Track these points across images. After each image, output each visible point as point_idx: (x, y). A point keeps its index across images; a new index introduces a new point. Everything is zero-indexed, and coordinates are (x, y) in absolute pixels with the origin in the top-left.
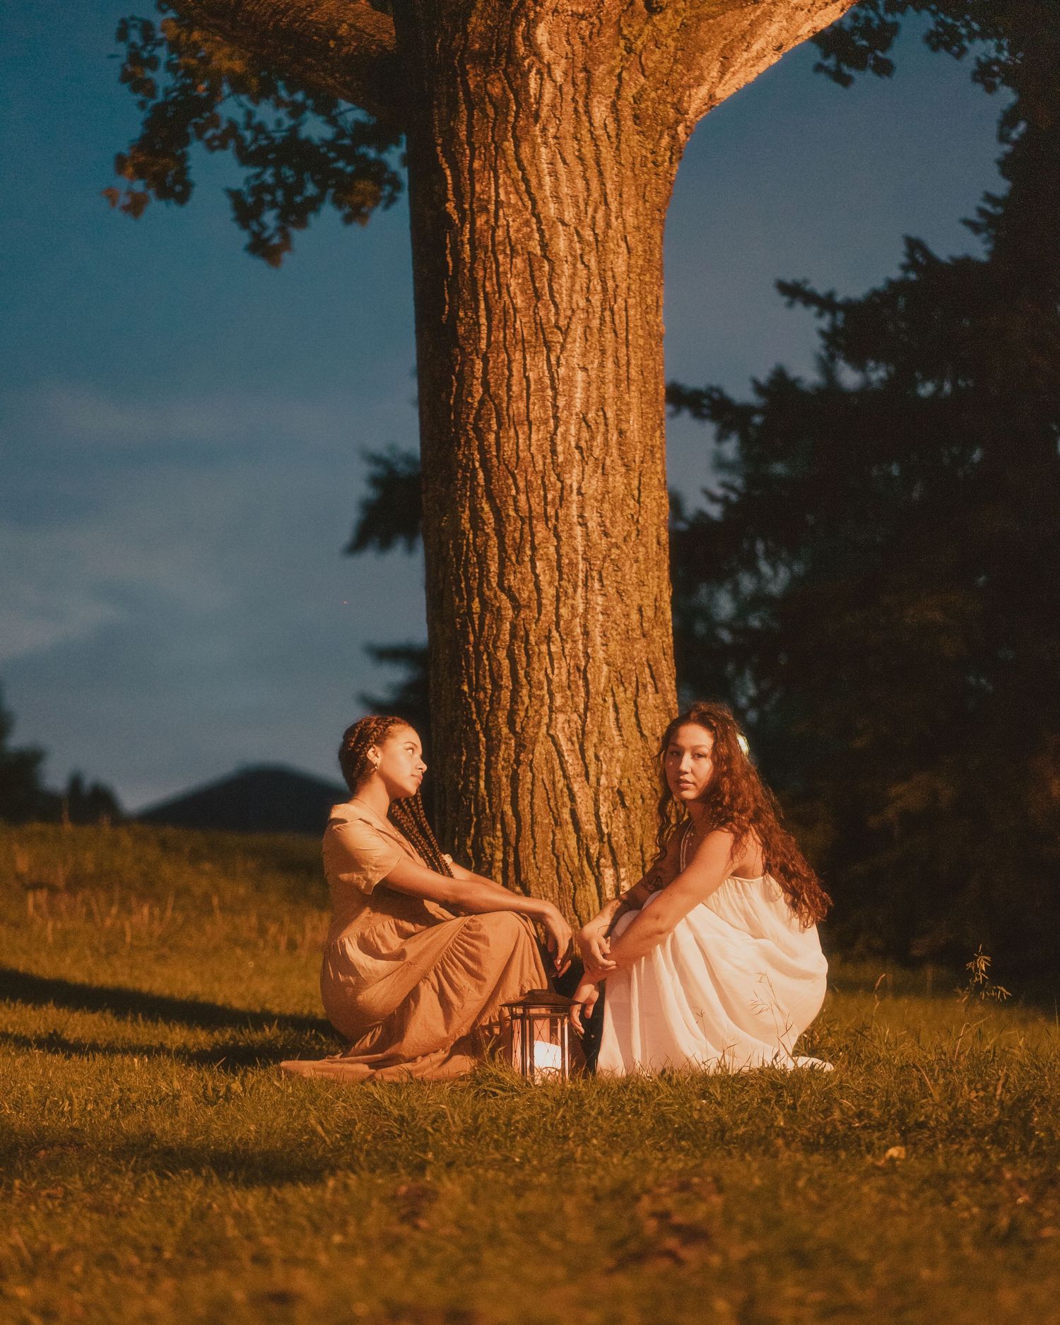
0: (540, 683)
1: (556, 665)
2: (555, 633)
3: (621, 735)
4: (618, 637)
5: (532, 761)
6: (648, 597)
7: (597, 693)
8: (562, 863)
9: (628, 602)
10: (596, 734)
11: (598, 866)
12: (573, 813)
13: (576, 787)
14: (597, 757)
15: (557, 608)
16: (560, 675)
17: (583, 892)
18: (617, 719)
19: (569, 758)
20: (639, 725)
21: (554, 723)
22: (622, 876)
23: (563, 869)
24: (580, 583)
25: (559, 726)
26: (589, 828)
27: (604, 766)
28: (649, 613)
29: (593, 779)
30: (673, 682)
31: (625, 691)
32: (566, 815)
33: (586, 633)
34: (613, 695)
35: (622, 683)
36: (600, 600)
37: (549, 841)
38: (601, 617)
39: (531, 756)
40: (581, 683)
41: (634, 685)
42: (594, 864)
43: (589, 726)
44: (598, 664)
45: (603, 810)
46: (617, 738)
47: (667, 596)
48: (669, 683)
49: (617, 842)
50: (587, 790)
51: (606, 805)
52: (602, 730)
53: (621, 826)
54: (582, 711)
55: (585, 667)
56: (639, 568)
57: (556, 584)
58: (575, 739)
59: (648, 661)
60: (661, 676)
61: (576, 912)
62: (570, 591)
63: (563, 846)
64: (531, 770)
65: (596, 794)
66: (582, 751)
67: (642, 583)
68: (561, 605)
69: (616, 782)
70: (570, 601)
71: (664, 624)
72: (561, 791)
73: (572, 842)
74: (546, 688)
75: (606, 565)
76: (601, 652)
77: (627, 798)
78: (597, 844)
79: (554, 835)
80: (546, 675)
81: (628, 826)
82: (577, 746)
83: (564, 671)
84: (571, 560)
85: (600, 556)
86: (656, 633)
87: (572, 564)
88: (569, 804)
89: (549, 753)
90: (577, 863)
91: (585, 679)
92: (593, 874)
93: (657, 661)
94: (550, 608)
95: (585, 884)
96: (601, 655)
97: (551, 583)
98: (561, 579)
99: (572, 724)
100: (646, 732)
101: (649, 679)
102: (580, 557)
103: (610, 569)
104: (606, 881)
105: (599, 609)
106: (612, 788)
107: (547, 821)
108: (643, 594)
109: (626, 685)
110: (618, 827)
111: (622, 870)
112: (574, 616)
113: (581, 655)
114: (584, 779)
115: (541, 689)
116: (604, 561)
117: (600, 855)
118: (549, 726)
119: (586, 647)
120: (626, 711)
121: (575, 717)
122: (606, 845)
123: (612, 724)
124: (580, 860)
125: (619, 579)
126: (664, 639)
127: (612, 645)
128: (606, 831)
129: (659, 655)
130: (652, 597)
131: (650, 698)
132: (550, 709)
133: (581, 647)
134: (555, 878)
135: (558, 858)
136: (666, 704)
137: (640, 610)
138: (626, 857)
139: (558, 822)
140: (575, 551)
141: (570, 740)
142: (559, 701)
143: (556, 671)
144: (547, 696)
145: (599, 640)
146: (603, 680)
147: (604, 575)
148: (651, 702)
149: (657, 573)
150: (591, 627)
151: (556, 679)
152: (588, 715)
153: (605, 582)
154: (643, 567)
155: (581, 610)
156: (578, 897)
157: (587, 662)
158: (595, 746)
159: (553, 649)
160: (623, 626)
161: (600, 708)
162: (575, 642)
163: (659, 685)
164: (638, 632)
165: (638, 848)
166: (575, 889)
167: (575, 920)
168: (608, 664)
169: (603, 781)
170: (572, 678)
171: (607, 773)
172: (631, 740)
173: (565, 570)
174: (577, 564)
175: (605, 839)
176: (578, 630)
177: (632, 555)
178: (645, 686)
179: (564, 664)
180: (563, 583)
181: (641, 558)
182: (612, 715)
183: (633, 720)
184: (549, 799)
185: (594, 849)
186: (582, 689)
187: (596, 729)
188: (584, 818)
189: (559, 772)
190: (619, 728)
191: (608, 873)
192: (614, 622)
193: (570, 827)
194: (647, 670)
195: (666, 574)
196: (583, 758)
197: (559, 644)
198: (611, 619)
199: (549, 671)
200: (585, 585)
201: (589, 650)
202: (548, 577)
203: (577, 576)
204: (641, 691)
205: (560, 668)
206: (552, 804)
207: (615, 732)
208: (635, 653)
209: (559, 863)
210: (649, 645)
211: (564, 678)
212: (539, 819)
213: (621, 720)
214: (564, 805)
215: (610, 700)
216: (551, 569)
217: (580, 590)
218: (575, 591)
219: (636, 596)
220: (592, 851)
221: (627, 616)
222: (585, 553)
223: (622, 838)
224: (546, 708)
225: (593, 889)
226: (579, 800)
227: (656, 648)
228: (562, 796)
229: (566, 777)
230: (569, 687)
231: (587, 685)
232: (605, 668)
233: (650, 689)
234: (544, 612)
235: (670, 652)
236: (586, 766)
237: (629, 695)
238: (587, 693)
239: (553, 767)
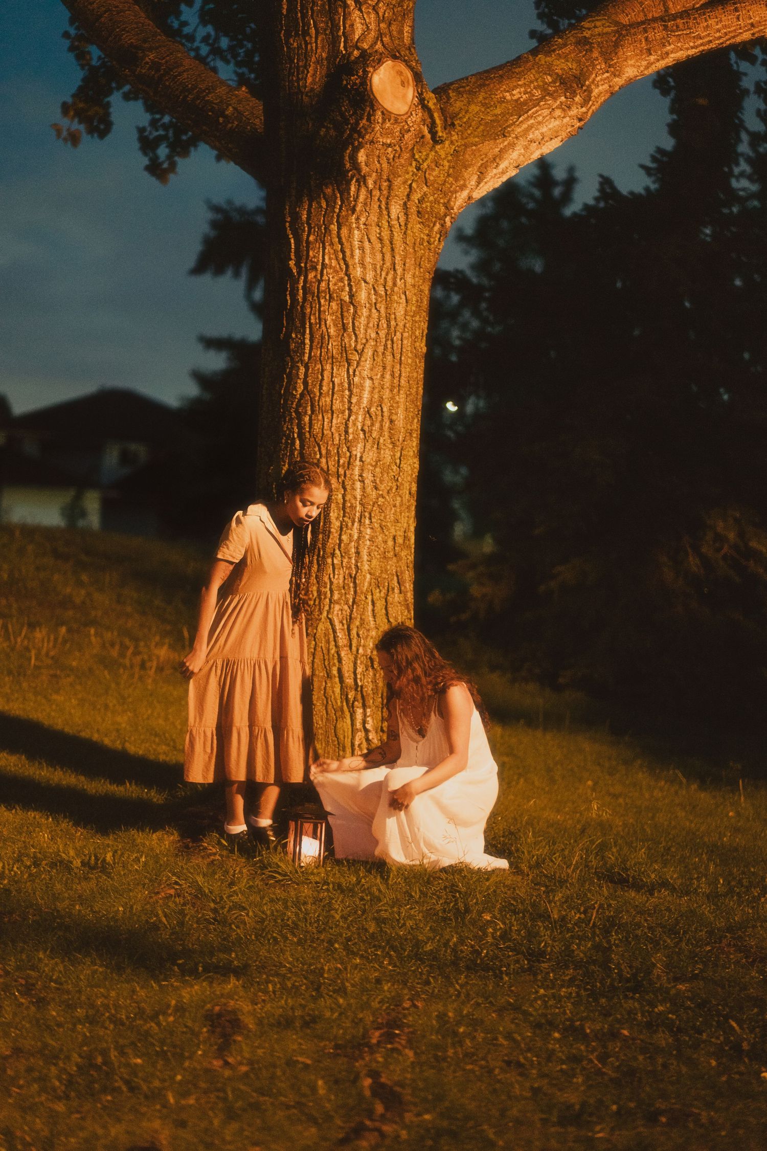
0: (326, 583)
1: (336, 573)
2: (337, 552)
3: (375, 621)
4: (378, 556)
5: (315, 634)
6: (400, 531)
7: (362, 593)
8: (330, 703)
9: (387, 533)
10: (359, 620)
11: (353, 707)
12: (340, 671)
13: (343, 654)
14: (358, 635)
15: (340, 535)
16: (338, 580)
17: (342, 723)
18: (373, 611)
19: (340, 635)
20: (387, 614)
21: (332, 610)
22: (368, 714)
23: (330, 707)
24: (357, 520)
25: (335, 612)
26: (349, 681)
27: (362, 641)
28: (400, 540)
29: (354, 649)
30: (412, 586)
31: (380, 592)
32: (335, 672)
33: (358, 553)
34: (372, 594)
35: (379, 587)
36: (369, 531)
37: (323, 687)
38: (368, 543)
39: (315, 631)
40: (352, 585)
41: (386, 588)
42: (350, 705)
43: (355, 614)
44: (363, 573)
45: (359, 670)
46: (372, 623)
47: (412, 529)
48: (409, 586)
49: (366, 691)
50: (350, 656)
51: (362, 667)
52: (363, 617)
53: (370, 680)
54: (351, 604)
55: (356, 575)
56: (396, 511)
57: (341, 519)
58: (345, 622)
59: (396, 572)
60: (404, 582)
61: (336, 735)
62: (350, 524)
63: (331, 691)
64: (315, 640)
65: (356, 659)
66: (349, 630)
67: (397, 521)
68: (343, 533)
69: (369, 651)
70: (349, 531)
71: (409, 547)
72: (333, 656)
73: (337, 690)
74: (328, 587)
75: (375, 508)
76: (367, 566)
77: (375, 663)
78: (353, 692)
79: (326, 683)
80: (330, 578)
81: (374, 681)
82: (346, 627)
83: (341, 577)
84: (352, 504)
85: (371, 503)
86: (403, 554)
87: (353, 507)
88: (337, 664)
89: (327, 629)
90: (339, 704)
91: (355, 583)
92: (349, 711)
93: (402, 573)
94: (336, 535)
95: (343, 718)
96: (366, 567)
97: (337, 518)
98: (344, 516)
99: (344, 612)
100: (391, 620)
101: (396, 584)
102: (358, 502)
103: (377, 511)
104: (357, 717)
105: (367, 537)
106: (366, 656)
107: (322, 674)
108: (397, 528)
109: (381, 588)
110: (368, 682)
111: (368, 710)
112: (351, 541)
113: (353, 566)
114: (348, 648)
115: (325, 587)
116: (373, 506)
117: (355, 699)
118: (328, 612)
119: (357, 562)
120: (380, 605)
121: (346, 607)
122: (359, 693)
123: (370, 613)
124: (342, 702)
125: (382, 518)
126: (408, 557)
127: (374, 562)
128: (360, 684)
129: (404, 568)
130: (403, 530)
131: (396, 597)
132: (330, 600)
133: (353, 561)
134: (324, 712)
135: (327, 699)
136: (406, 600)
137: (394, 538)
138: (371, 701)
139: (329, 676)
140: (355, 498)
141: (341, 622)
142: (336, 597)
143: (336, 577)
144: (329, 592)
145: (365, 558)
146: (366, 584)
147: (373, 515)
148: (397, 599)
149: (407, 514)
150: (361, 549)
151: (335, 581)
152: (355, 607)
153: (373, 520)
154: (398, 510)
155: (356, 537)
156: (338, 726)
157: (357, 572)
158: (357, 627)
159: (336, 561)
160: (382, 549)
161: (363, 603)
162: (350, 558)
163: (403, 588)
164: (392, 553)
165: (380, 696)
166: (337, 720)
167: (334, 741)
168: (370, 574)
169: (361, 651)
170: (346, 582)
171: (364, 646)
172: (381, 624)
173: (348, 510)
174: (356, 507)
175: (359, 689)
176: (353, 550)
177: (392, 502)
178: (393, 589)
179: (341, 572)
180: (345, 519)
181: (398, 504)
182: (370, 607)
183: (384, 611)
184: (324, 660)
185: (351, 695)
186: (352, 589)
187: (359, 616)
188: (346, 675)
189: (333, 643)
190: (374, 616)
191: (359, 711)
192: (377, 546)
193: (337, 680)
194: (395, 578)
195: (413, 513)
196: (349, 635)
197: (340, 559)
198: (375, 544)
199: (332, 576)
200: (360, 521)
201: (359, 564)
202: (336, 514)
203: (355, 515)
204: (390, 592)
205: (339, 575)
206: (326, 663)
207: (371, 619)
208: (389, 567)
209: (327, 702)
210: (398, 562)
211: (341, 581)
212: (317, 673)
213: (376, 612)
214: (334, 665)
215: (370, 597)
216: (338, 509)
217: (356, 524)
218: (353, 525)
219: (393, 530)
220: (350, 696)
221: (385, 542)
222: (361, 500)
223: (370, 689)
224: (327, 600)
225: (349, 721)
226: (344, 662)
227: (403, 564)
228: (333, 659)
229: (336, 646)
230: (344, 588)
231: (355, 587)
232: (368, 576)
233: (396, 591)
234: (331, 537)
235: (411, 566)
236: (350, 640)
237: (382, 594)
238: (355, 592)
239: (329, 639)
